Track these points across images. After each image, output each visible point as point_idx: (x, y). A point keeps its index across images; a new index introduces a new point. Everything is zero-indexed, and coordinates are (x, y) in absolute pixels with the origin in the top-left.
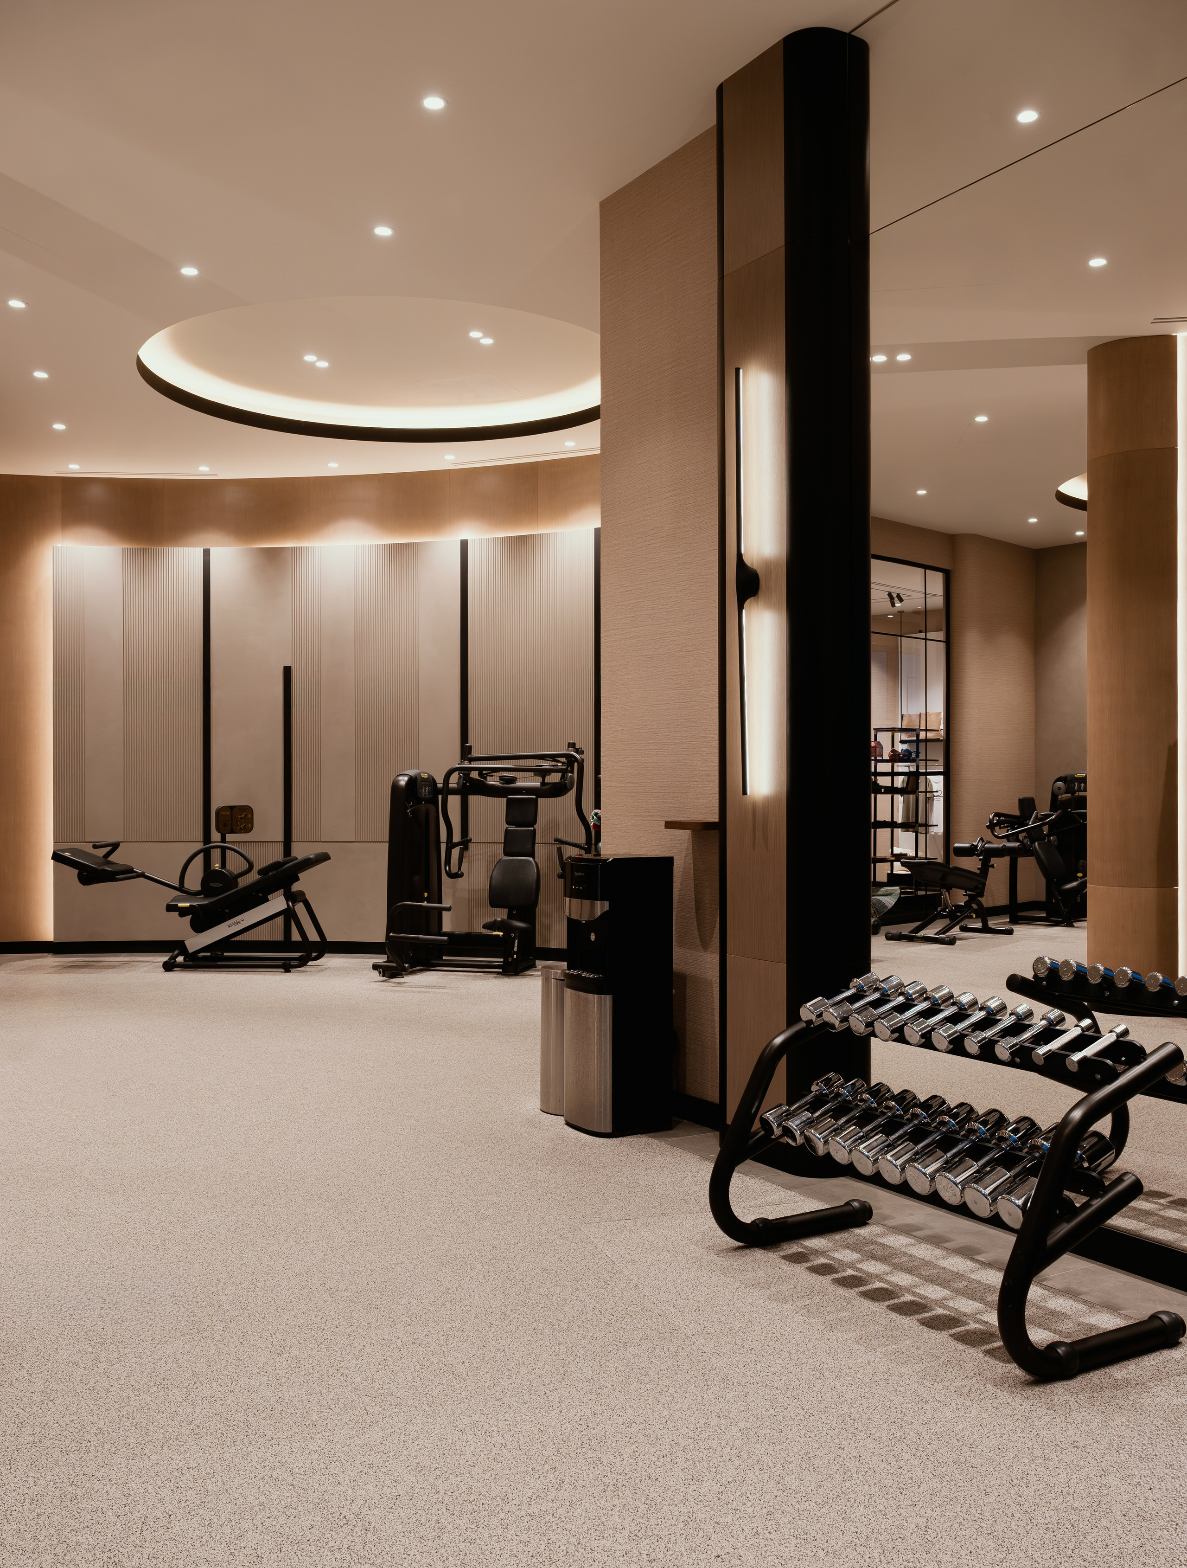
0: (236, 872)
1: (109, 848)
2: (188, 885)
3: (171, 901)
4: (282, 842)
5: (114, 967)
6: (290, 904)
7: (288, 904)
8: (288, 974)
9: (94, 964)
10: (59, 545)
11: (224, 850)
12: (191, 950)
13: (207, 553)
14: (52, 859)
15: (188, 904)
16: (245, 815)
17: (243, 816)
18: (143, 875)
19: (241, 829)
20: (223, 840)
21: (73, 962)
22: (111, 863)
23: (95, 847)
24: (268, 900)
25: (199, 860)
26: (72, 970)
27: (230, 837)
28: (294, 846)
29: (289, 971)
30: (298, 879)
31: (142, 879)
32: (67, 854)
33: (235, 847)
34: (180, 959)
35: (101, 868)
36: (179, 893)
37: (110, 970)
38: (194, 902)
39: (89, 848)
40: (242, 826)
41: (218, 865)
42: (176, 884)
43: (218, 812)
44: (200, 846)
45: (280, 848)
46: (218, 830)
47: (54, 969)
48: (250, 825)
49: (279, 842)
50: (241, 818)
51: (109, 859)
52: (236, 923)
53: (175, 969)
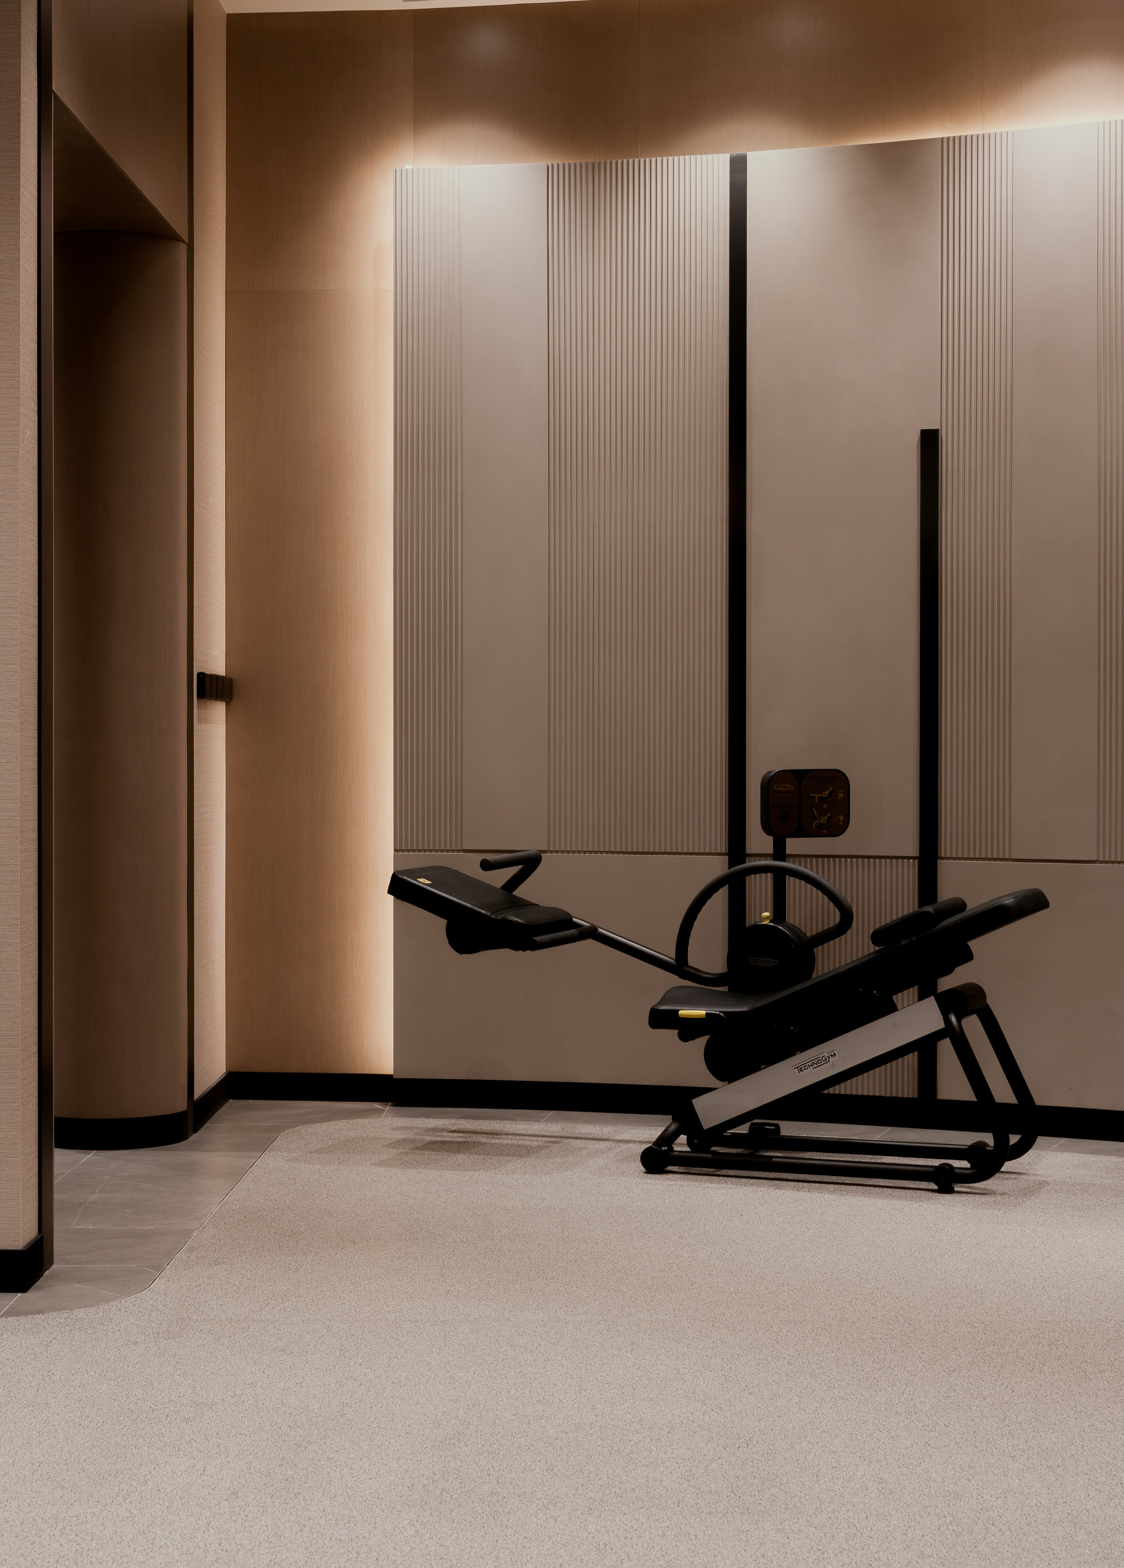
0: (810, 931)
1: (514, 870)
2: (696, 959)
3: (662, 1002)
4: (914, 858)
5: (525, 1152)
6: (953, 1019)
7: (947, 1021)
8: (947, 1197)
9: (483, 1139)
10: (409, 167)
11: (780, 877)
12: (708, 1121)
13: (738, 166)
14: (390, 892)
15: (701, 1013)
16: (831, 792)
17: (825, 794)
18: (592, 933)
19: (820, 826)
20: (779, 852)
21: (435, 1130)
22: (520, 904)
23: (486, 866)
24: (893, 1009)
25: (720, 900)
26: (434, 1155)
27: (793, 845)
28: (944, 867)
29: (950, 1191)
30: (968, 956)
31: (590, 943)
32: (423, 882)
33: (807, 871)
34: (681, 1144)
35: (499, 917)
36: (674, 981)
37: (520, 1162)
38: (717, 1005)
39: (470, 866)
40: (824, 820)
41: (766, 914)
42: (668, 954)
43: (769, 784)
44: (718, 867)
45: (909, 874)
46: (767, 826)
47: (394, 1151)
48: (841, 818)
49: (908, 858)
50: (822, 799)
51: (516, 893)
52: (818, 1062)
53: (670, 1168)
